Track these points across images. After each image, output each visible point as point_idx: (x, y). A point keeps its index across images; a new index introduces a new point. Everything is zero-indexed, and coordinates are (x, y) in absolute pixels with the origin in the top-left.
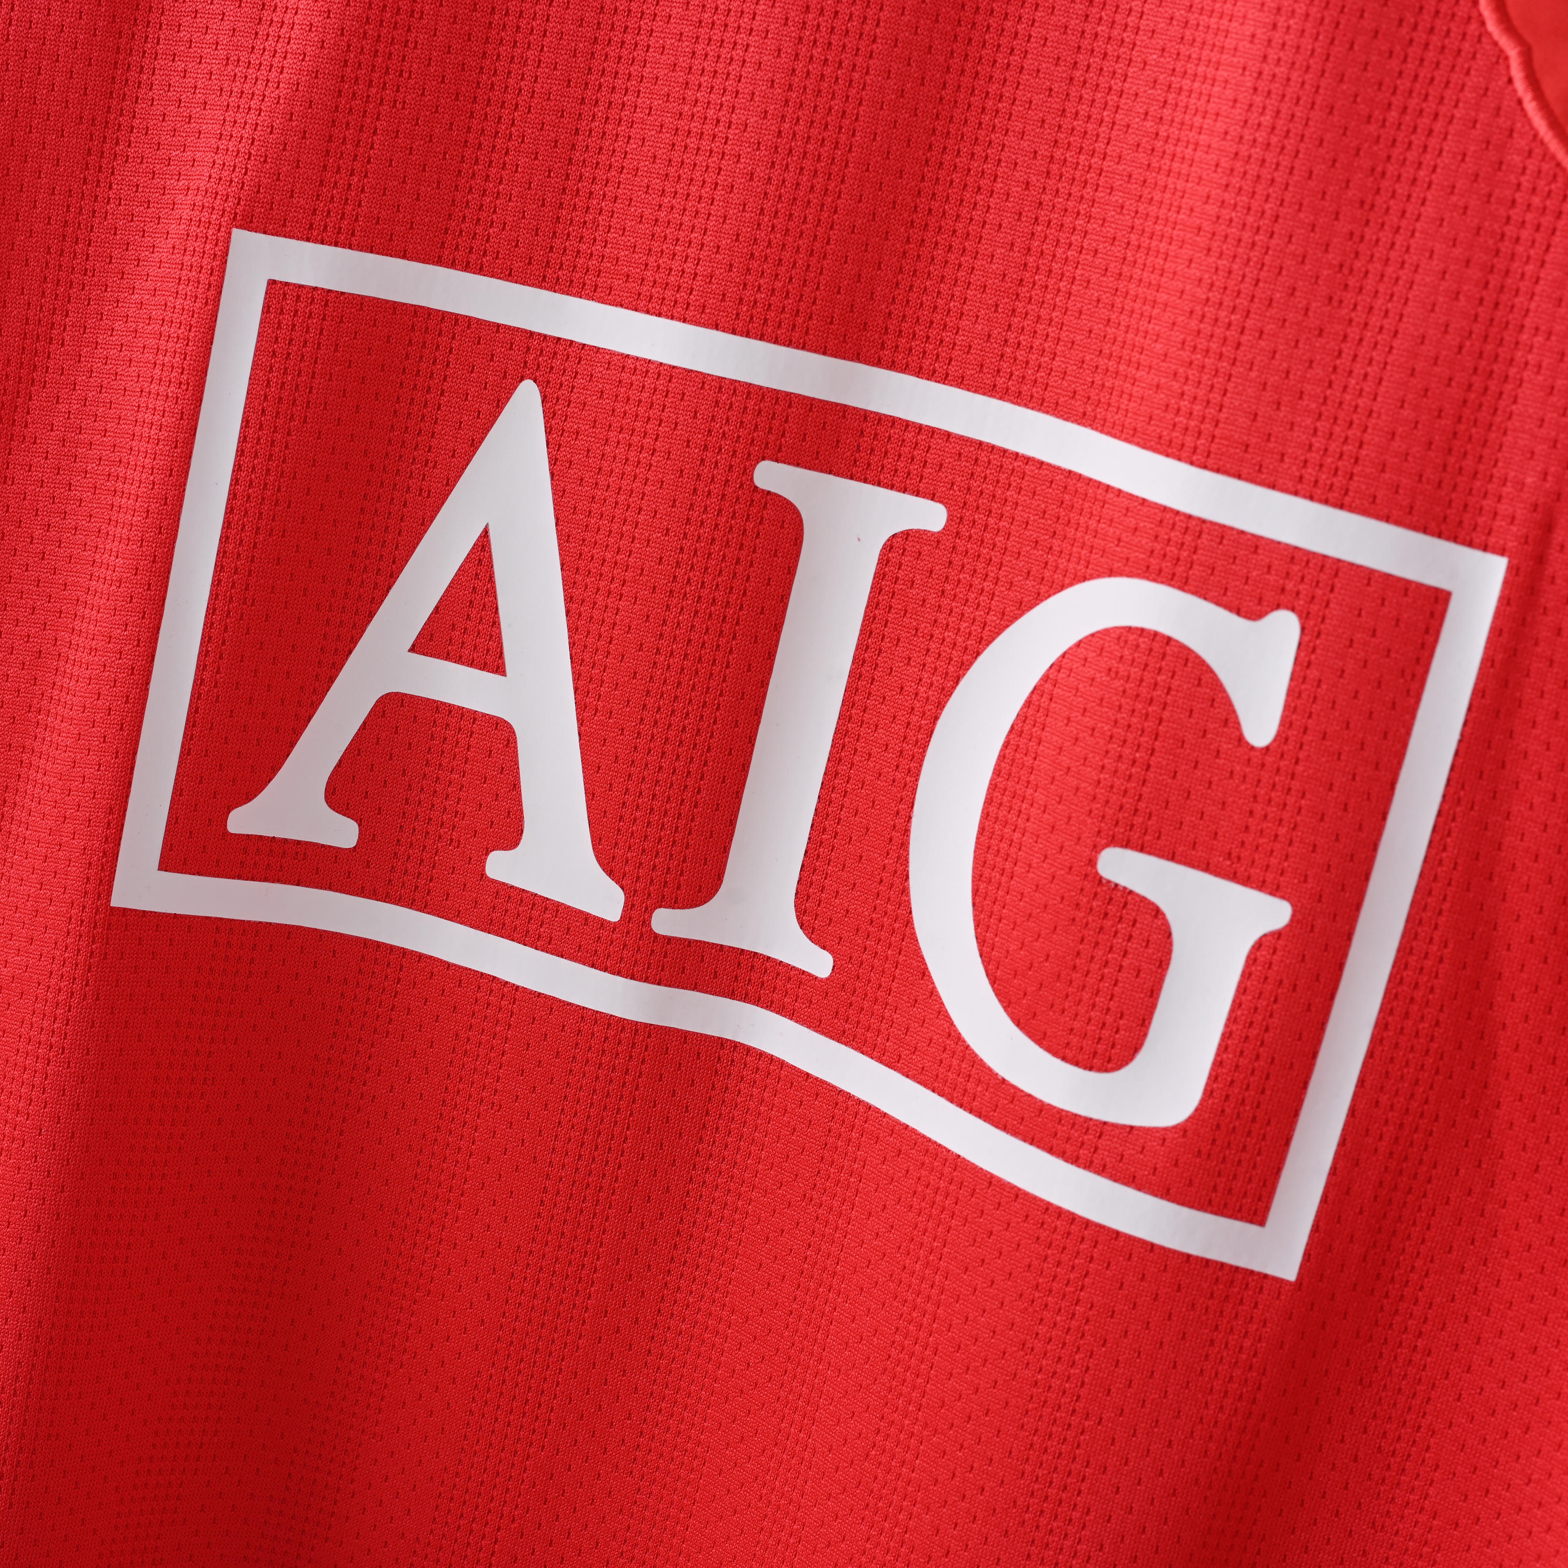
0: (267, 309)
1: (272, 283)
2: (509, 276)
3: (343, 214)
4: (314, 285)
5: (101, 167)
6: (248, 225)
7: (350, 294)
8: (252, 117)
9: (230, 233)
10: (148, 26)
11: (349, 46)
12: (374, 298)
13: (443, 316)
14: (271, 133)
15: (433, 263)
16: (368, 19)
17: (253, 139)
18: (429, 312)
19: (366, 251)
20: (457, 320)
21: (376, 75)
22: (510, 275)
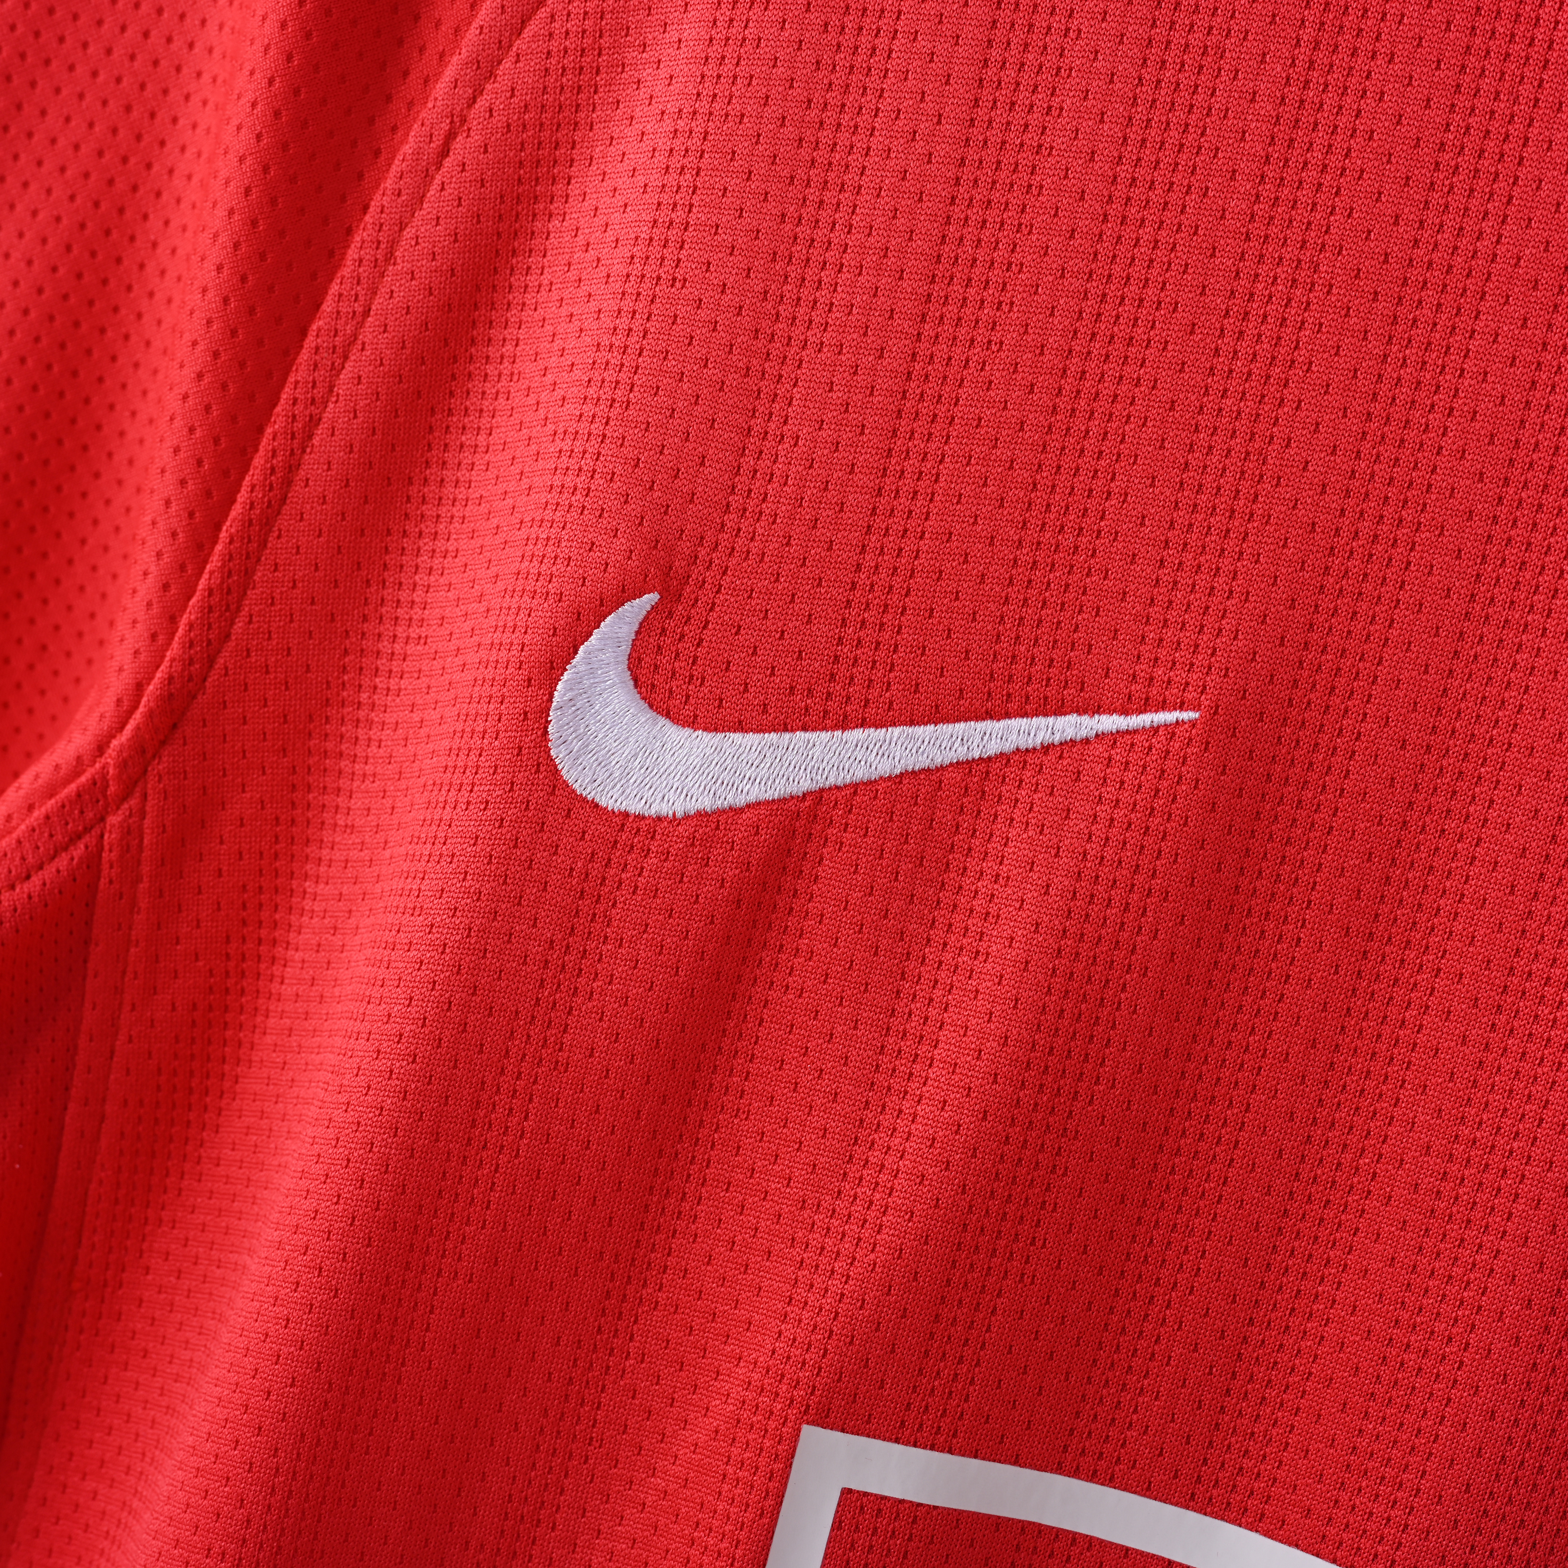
0: (837, 1525)
1: (846, 1492)
2: (1147, 1490)
3: (945, 1410)
4: (901, 1497)
5: (621, 1313)
6: (824, 1421)
7: (945, 1508)
8: (835, 1285)
9: (799, 1430)
10: (696, 1145)
11: (970, 1207)
12: (974, 1513)
13: (1058, 1533)
14: (861, 1308)
15: (1051, 1471)
16: (997, 1175)
17: (837, 1313)
18: (1039, 1530)
19: (970, 1456)
20: (1074, 1539)
21: (1003, 1243)
22: (1149, 1489)
